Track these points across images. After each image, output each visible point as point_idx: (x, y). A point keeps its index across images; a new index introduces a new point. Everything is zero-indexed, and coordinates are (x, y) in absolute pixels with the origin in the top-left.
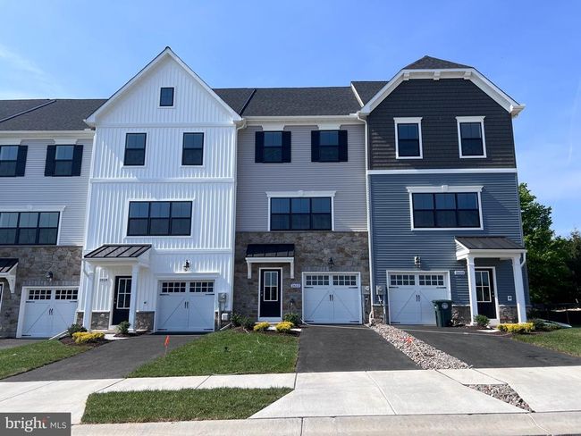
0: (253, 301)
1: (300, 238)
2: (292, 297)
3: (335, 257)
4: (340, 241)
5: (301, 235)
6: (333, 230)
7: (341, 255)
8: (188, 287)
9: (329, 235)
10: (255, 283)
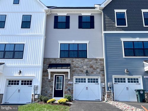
0: (51, 89)
1: (73, 61)
2: (68, 88)
3: (88, 69)
4: (91, 63)
5: (74, 60)
6: (88, 58)
7: (91, 69)
8: (20, 83)
9: (86, 60)
10: (52, 81)
